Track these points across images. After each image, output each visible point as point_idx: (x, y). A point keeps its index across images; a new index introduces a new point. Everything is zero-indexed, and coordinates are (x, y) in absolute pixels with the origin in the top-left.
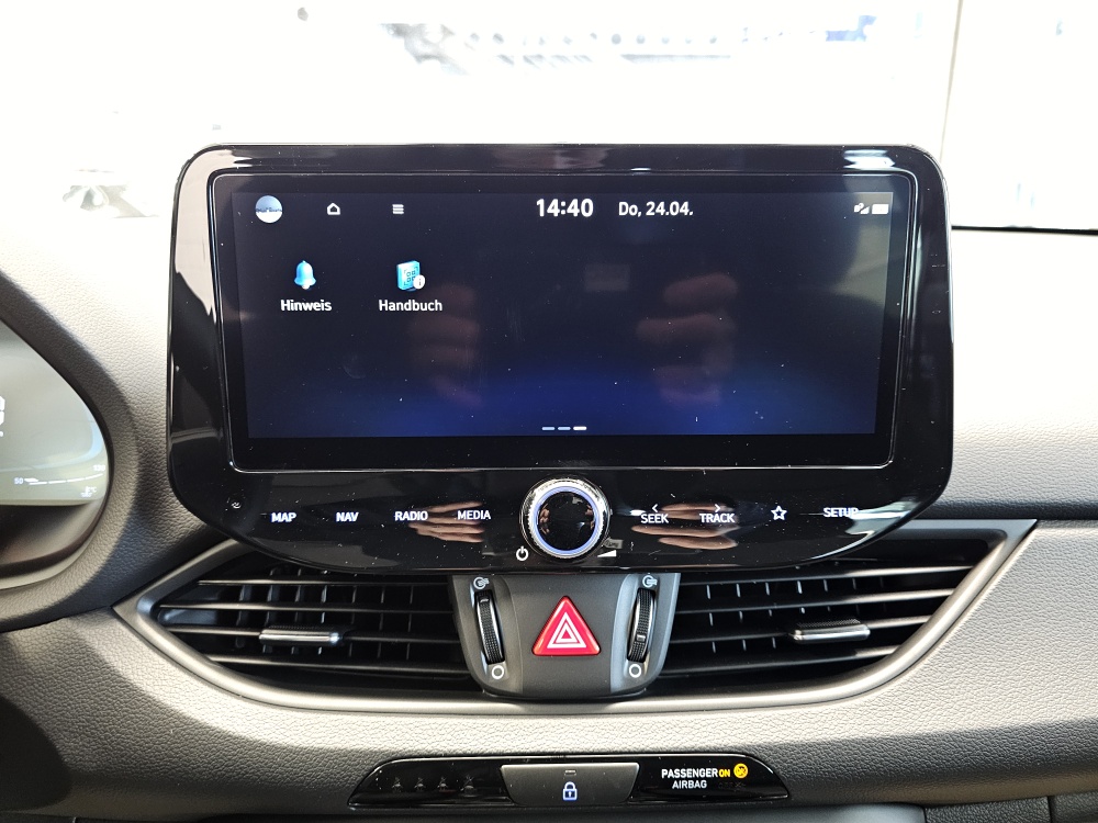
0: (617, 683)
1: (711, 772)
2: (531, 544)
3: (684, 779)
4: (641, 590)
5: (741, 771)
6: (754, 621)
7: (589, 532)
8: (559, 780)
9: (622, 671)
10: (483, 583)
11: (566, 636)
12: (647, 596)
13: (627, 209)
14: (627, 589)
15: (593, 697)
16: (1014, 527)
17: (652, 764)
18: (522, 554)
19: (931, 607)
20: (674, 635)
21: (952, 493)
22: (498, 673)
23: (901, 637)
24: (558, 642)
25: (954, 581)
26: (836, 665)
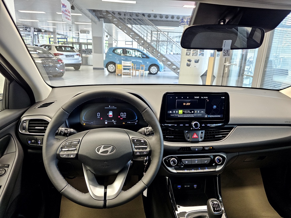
0: (200, 141)
1: (209, 148)
2: (193, 128)
3: (206, 148)
4: (201, 132)
5: (211, 148)
6: (211, 135)
7: (198, 126)
8: (196, 148)
9: (200, 140)
10: (187, 131)
11: (195, 136)
12: (202, 133)
13: (202, 98)
14: (200, 132)
15: (198, 142)
16: (235, 126)
17: (204, 147)
18: (192, 128)
19: (227, 134)
20: (204, 136)
21: (229, 123)
22: (189, 140)
23: (225, 137)
24: (194, 137)
25: (229, 132)
26: (219, 139)
